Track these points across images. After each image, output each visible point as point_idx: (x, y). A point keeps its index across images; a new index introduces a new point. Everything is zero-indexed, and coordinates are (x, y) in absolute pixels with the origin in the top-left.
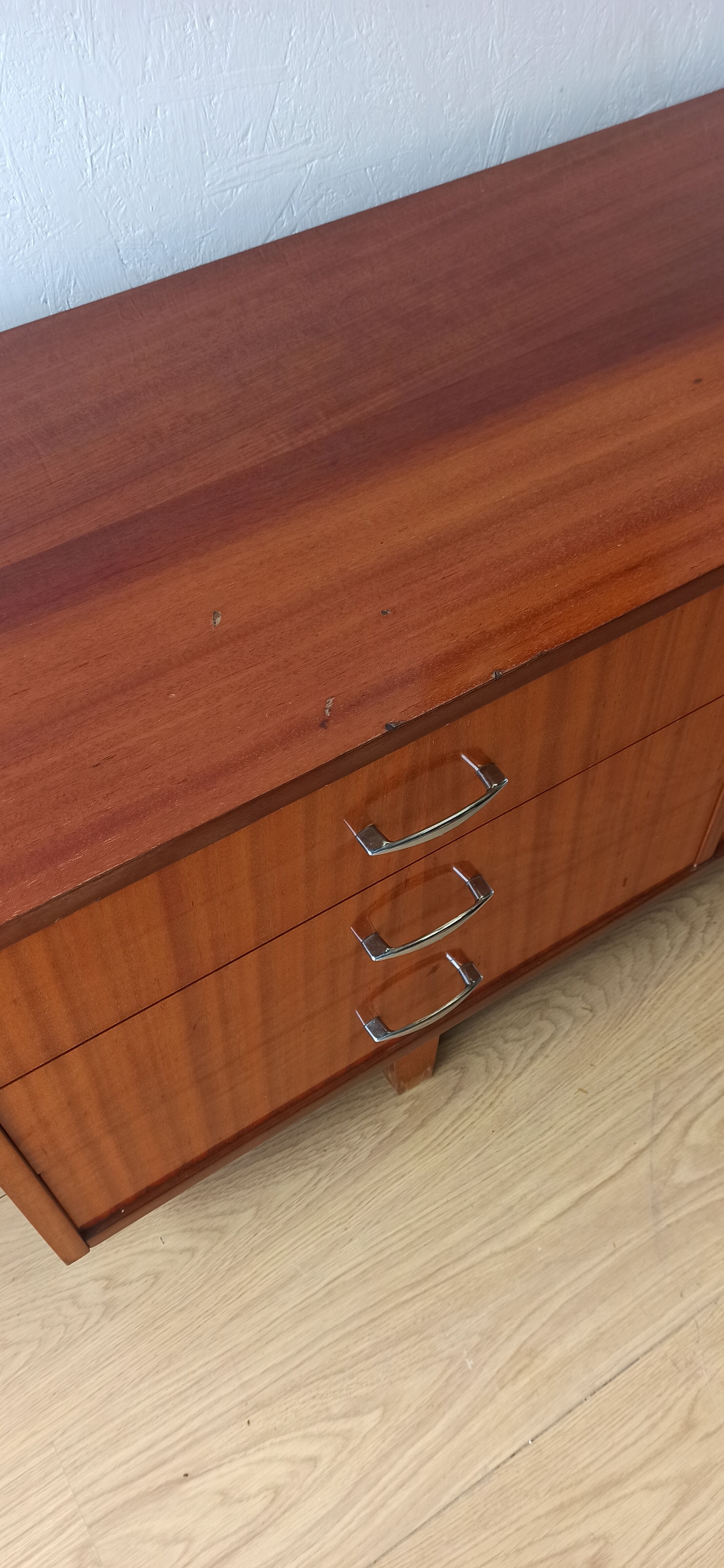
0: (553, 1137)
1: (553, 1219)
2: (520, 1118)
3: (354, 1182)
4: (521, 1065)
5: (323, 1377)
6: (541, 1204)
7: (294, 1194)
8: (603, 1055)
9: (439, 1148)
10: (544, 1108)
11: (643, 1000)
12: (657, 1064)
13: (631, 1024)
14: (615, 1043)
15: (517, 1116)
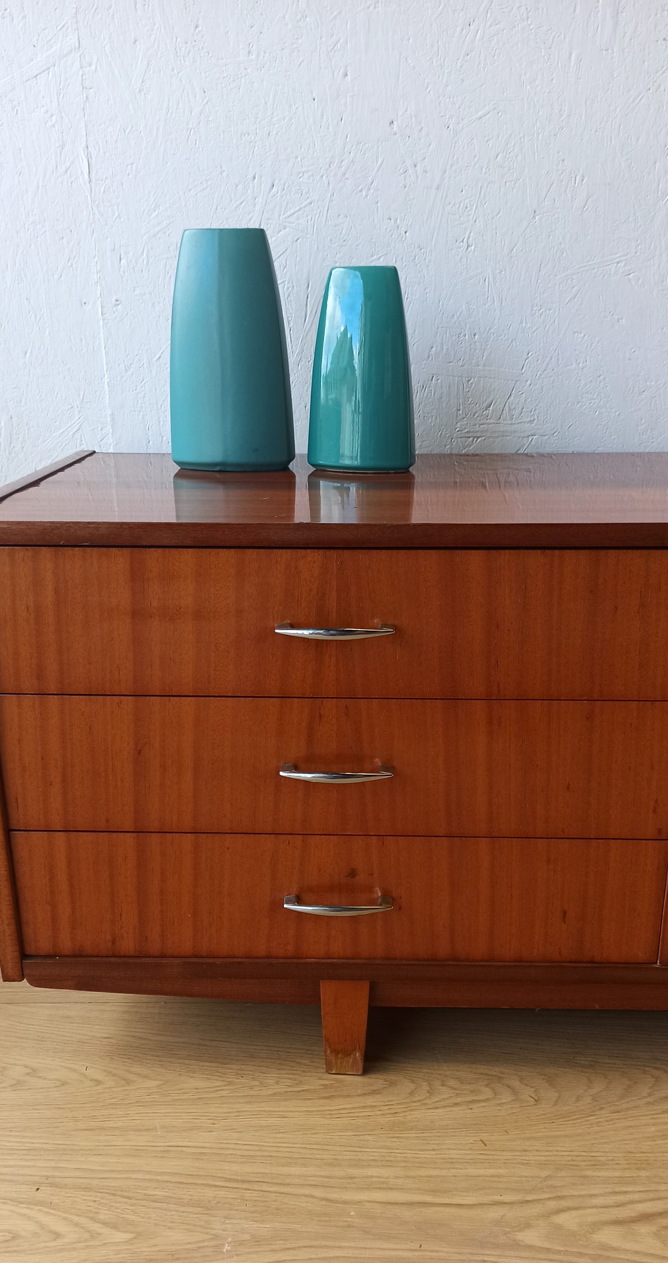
0: (431, 1156)
1: (382, 1202)
2: (412, 1132)
3: (246, 1103)
4: (442, 1103)
5: (112, 1194)
6: (380, 1188)
7: (197, 1088)
8: (523, 1131)
9: (329, 1116)
10: (439, 1136)
11: (591, 1115)
12: (570, 1158)
13: (566, 1124)
14: (542, 1128)
15: (412, 1129)
